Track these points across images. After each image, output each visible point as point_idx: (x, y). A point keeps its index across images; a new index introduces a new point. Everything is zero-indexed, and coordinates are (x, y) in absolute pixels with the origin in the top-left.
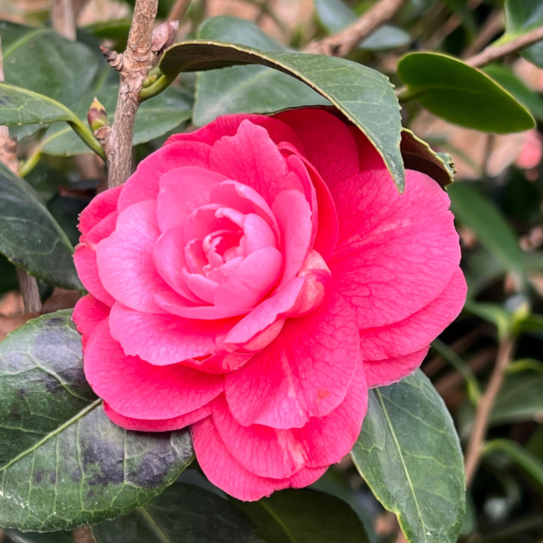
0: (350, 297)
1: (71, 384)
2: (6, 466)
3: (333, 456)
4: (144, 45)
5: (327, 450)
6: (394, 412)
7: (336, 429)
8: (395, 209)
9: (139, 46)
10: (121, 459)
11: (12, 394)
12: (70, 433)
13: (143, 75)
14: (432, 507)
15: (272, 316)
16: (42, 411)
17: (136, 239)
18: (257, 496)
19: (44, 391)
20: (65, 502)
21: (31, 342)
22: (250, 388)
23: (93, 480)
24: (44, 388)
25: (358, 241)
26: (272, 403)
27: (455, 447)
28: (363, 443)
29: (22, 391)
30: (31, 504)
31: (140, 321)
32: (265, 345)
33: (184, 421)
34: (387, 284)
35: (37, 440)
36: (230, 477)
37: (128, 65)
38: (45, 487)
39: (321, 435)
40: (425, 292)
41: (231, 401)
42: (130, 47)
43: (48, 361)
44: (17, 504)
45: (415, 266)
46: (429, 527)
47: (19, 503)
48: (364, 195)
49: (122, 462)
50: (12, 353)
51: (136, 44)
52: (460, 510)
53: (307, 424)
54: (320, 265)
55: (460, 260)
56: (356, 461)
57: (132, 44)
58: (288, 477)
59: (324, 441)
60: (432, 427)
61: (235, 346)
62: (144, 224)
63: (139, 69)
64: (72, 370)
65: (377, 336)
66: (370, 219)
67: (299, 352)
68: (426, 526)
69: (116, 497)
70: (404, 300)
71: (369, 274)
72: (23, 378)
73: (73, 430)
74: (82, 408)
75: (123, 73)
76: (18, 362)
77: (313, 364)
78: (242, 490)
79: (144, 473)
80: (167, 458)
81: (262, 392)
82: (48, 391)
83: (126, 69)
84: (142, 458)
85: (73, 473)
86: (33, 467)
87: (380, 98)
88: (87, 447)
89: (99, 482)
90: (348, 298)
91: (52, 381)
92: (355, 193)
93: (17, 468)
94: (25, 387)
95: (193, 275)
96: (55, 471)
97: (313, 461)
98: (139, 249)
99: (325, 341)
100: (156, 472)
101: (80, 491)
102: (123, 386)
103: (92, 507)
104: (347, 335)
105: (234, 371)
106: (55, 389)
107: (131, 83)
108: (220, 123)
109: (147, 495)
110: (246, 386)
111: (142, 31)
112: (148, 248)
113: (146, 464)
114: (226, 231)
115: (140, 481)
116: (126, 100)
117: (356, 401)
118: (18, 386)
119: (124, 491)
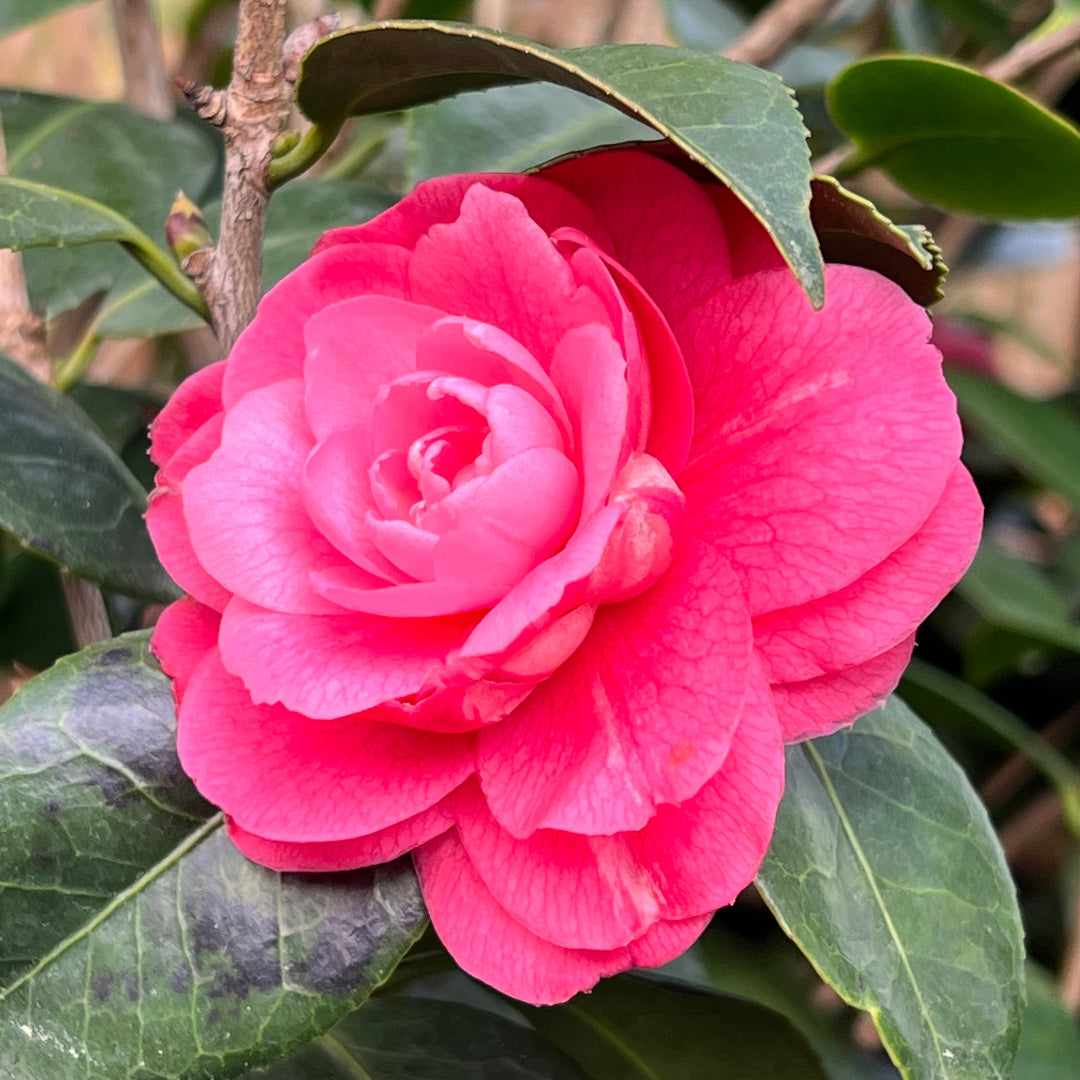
0: (733, 550)
1: (156, 784)
2: (34, 972)
3: (719, 890)
4: (266, 67)
5: (704, 878)
6: (853, 799)
7: (722, 833)
8: (814, 352)
9: (257, 69)
10: (272, 937)
11: (32, 815)
12: (162, 890)
13: (271, 130)
14: (952, 997)
15: (556, 590)
16: (99, 848)
17: (266, 462)
18: (564, 993)
19: (101, 804)
20: (160, 1039)
21: (65, 701)
22: (531, 760)
23: (217, 986)
24: (98, 797)
25: (740, 428)
26: (573, 784)
27: (994, 868)
28: (785, 862)
29: (53, 808)
30: (91, 1049)
31: (284, 633)
32: (555, 662)
33: (396, 842)
34: (808, 512)
35: (94, 911)
36: (503, 956)
37: (237, 111)
38: (118, 1011)
39: (688, 848)
40: (889, 521)
41: (492, 790)
42: (239, 73)
43: (103, 739)
44: (63, 1050)
45: (865, 468)
46: (948, 1039)
47: (65, 1047)
48: (745, 329)
49: (275, 943)
50: (27, 728)
51: (251, 64)
52: (1015, 998)
53: (651, 820)
54: (658, 481)
55: (961, 448)
56: (772, 902)
57: (243, 67)
58: (625, 944)
59: (695, 859)
60: (941, 826)
61: (482, 661)
62: (282, 428)
63: (261, 118)
64: (157, 756)
65: (796, 628)
66: (762, 380)
67: (629, 673)
68: (941, 1037)
69: (268, 1019)
70: (846, 543)
71: (766, 496)
72: (53, 778)
73: (168, 884)
74: (184, 836)
75: (229, 130)
76: (41, 745)
77: (659, 694)
78: (531, 982)
79: (323, 963)
80: (370, 929)
81: (555, 764)
82: (107, 804)
83: (234, 120)
84: (318, 932)
85: (175, 974)
86: (89, 969)
87: (762, 115)
88: (199, 917)
89: (229, 991)
90: (728, 552)
91: (115, 782)
92: (727, 328)
93: (56, 974)
94: (59, 798)
95: (387, 524)
96: (136, 973)
97: (677, 906)
98: (275, 482)
99: (684, 644)
100: (348, 960)
101: (193, 1013)
102: (261, 778)
103: (219, 1044)
104: (725, 625)
105: (493, 725)
106: (123, 797)
107: (248, 150)
108: (424, 196)
109: (333, 1011)
110: (522, 756)
111: (260, 36)
112: (292, 479)
113: (325, 944)
114: (454, 428)
115: (316, 981)
116: (240, 187)
117: (761, 768)
118: (45, 797)
119: (284, 1005)
